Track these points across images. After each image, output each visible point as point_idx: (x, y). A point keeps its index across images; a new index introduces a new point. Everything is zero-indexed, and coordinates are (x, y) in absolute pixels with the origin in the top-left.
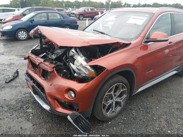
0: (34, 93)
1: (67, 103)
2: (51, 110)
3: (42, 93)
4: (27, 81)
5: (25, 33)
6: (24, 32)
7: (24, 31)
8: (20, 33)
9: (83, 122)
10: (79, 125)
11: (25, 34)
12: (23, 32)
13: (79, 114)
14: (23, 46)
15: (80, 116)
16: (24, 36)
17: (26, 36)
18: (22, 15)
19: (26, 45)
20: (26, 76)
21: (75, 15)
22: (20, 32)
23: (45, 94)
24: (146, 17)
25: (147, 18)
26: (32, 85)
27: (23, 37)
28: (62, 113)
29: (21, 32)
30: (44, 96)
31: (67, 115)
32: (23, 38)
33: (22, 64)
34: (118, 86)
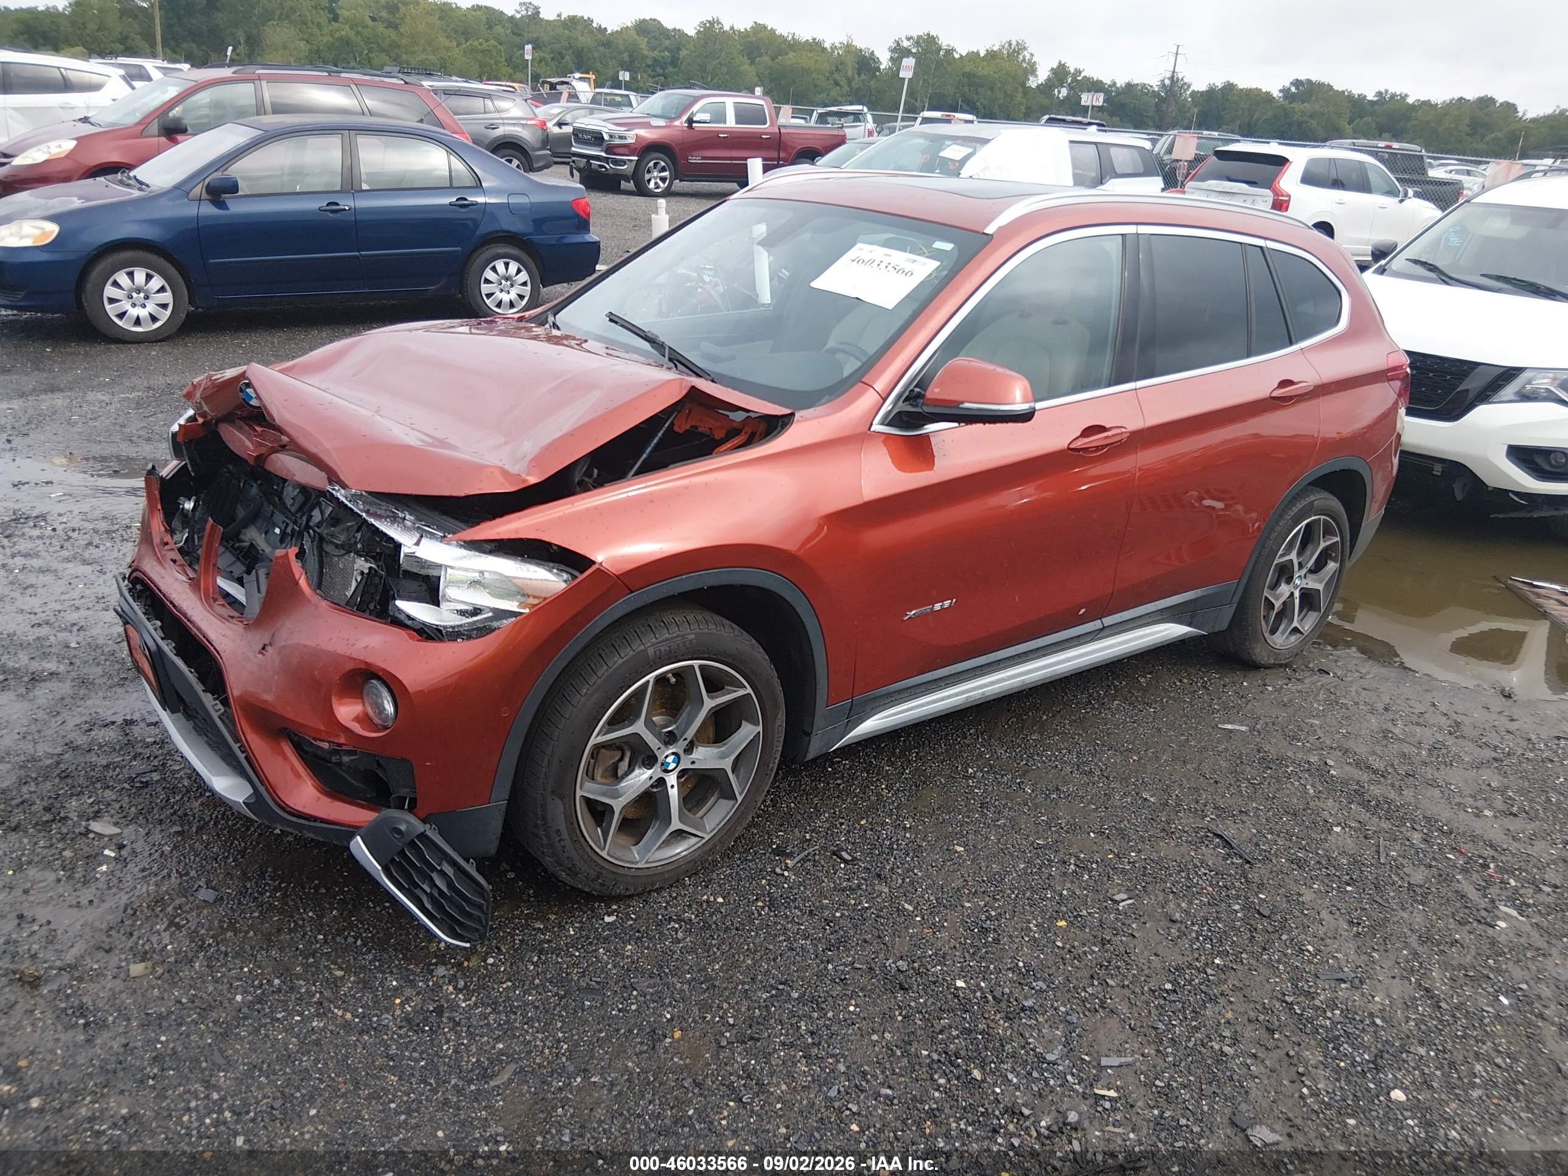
0: (164, 703)
1: (346, 759)
2: (256, 803)
3: (208, 700)
4: (126, 623)
5: (157, 282)
6: (149, 277)
7: (153, 268)
8: (116, 284)
9: (442, 873)
10: (418, 892)
11: (162, 290)
12: (140, 275)
13: (420, 827)
14: (133, 389)
15: (423, 836)
16: (151, 307)
17: (164, 306)
18: (154, 128)
19: (159, 381)
20: (122, 594)
21: (610, 149)
22: (122, 278)
23: (225, 702)
24: (936, 255)
25: (937, 264)
26: (153, 648)
27: (143, 313)
28: (323, 821)
29: (131, 275)
30: (215, 716)
31: (351, 831)
32: (138, 322)
33: (103, 526)
34: (673, 680)
